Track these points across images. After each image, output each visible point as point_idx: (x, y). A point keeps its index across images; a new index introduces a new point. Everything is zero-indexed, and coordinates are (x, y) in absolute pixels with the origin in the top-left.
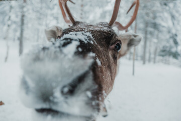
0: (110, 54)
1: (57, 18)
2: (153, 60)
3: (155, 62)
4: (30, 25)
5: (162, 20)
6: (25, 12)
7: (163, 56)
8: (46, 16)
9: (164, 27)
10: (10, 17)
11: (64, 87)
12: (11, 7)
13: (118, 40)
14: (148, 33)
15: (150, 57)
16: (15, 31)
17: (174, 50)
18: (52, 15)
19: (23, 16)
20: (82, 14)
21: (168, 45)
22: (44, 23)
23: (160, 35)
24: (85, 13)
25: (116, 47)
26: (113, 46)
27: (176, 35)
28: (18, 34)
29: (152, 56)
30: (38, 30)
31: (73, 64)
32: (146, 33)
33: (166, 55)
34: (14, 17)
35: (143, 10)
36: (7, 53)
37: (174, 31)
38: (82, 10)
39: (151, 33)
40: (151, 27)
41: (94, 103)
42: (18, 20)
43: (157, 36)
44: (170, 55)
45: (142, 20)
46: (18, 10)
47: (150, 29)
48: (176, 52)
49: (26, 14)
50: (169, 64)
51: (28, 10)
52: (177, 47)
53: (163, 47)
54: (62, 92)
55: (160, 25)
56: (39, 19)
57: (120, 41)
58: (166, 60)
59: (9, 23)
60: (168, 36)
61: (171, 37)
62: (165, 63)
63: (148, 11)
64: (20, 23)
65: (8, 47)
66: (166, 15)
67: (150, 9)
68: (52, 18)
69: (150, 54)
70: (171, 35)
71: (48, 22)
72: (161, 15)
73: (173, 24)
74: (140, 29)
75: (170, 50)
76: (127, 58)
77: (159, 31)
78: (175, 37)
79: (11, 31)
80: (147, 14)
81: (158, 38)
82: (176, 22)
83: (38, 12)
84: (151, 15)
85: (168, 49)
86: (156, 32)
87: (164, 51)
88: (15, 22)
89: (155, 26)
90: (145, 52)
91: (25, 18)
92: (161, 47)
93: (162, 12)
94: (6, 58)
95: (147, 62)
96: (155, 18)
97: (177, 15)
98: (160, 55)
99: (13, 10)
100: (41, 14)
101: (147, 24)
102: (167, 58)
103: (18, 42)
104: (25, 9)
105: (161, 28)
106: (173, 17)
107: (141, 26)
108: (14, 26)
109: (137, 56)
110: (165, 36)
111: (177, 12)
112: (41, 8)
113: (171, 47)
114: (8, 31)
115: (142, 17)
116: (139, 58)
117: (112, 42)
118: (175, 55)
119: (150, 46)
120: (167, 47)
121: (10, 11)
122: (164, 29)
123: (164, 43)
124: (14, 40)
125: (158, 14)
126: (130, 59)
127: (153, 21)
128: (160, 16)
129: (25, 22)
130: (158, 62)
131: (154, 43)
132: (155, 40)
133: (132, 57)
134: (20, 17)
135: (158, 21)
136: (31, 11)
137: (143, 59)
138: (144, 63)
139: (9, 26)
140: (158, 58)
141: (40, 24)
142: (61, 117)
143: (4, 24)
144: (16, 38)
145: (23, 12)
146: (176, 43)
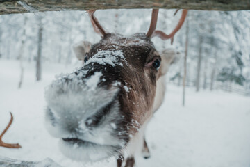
0: (146, 73)
1: (84, 32)
2: (209, 86)
3: (211, 89)
4: (49, 41)
5: (222, 33)
6: (43, 24)
7: (223, 81)
8: (70, 29)
9: (224, 42)
10: (24, 31)
11: (88, 119)
12: (26, 19)
13: (156, 56)
14: (203, 50)
15: (205, 82)
16: (31, 48)
17: (237, 73)
18: (78, 28)
19: (41, 30)
20: (116, 26)
21: (229, 66)
22: (68, 38)
23: (219, 53)
24: (121, 25)
25: (154, 64)
26: (151, 64)
27: (240, 53)
28: (35, 52)
29: (209, 81)
30: (60, 47)
31: (96, 97)
32: (200, 50)
33: (226, 80)
34: (30, 31)
35: (197, 20)
36: (22, 77)
37: (237, 48)
38: (116, 21)
39: (207, 51)
40: (208, 43)
41: (120, 133)
42: (35, 34)
43: (215, 54)
44: (232, 80)
45: (195, 34)
46: (34, 21)
47: (206, 45)
48: (241, 76)
49: (45, 27)
50: (230, 91)
51: (47, 22)
52: (241, 69)
53: (223, 69)
54: (86, 124)
55: (219, 39)
56: (62, 33)
57: (159, 57)
58: (226, 86)
59: (24, 38)
60: (229, 55)
61: (233, 56)
62: (226, 90)
63: (203, 22)
64: (37, 39)
65: (23, 69)
66: (227, 26)
67: (206, 20)
68: (77, 32)
69: (206, 78)
70: (233, 53)
71: (73, 37)
72: (221, 26)
73: (237, 38)
74: (192, 46)
75: (232, 73)
76: (174, 83)
77: (218, 48)
78: (239, 56)
79: (26, 49)
80: (202, 26)
81: (216, 57)
82: (240, 36)
83: (59, 24)
84: (207, 27)
85: (229, 72)
86: (214, 49)
87: (224, 74)
88: (30, 38)
89: (212, 41)
90: (198, 76)
91: (43, 32)
92: (219, 69)
93: (222, 23)
94: (20, 84)
95: (201, 89)
96: (212, 30)
97: (242, 26)
98: (219, 80)
99: (28, 23)
100: (63, 26)
101: (201, 39)
102: (228, 83)
103: (34, 63)
104: (43, 21)
105: (220, 45)
106: (236, 29)
107: (194, 41)
108: (29, 43)
109: (188, 81)
110: (225, 55)
111: (242, 22)
112: (64, 19)
113: (234, 69)
114: (22, 48)
115: (196, 30)
116: (191, 84)
117: (148, 59)
118: (240, 80)
119: (206, 68)
120: (228, 69)
121: (25, 24)
122: (225, 46)
123: (224, 64)
124: (30, 60)
125: (216, 26)
126: (179, 85)
127: (210, 35)
128: (219, 29)
129: (44, 37)
130: (217, 88)
131: (211, 63)
132: (212, 60)
133: (182, 82)
134: (37, 31)
135: (217, 35)
136: (50, 23)
137: (196, 84)
138: (198, 90)
139: (23, 42)
140: (216, 83)
141: (62, 40)
142: (87, 146)
143: (17, 40)
144: (32, 58)
145: (40, 24)
146: (240, 63)
